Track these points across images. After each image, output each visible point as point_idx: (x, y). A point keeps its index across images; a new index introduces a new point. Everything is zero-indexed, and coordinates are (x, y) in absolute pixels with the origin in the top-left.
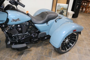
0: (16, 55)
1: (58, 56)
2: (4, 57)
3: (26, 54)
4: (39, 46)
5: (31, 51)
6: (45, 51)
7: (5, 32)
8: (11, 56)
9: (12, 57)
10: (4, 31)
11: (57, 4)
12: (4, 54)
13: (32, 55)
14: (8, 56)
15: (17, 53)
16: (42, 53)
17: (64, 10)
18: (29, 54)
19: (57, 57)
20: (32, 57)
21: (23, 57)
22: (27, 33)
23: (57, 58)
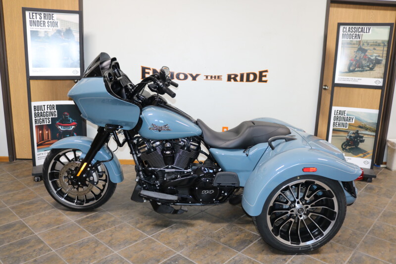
0: (148, 225)
1: (267, 254)
2: (121, 222)
3: (177, 228)
4: (222, 222)
5: (192, 225)
6: (231, 234)
7: (135, 156)
8: (137, 223)
9: (138, 226)
10: (133, 154)
11: (334, 108)
12: (123, 216)
13: (188, 235)
14: (129, 223)
15: (153, 222)
16: (219, 238)
17: (362, 132)
18: (183, 231)
19: (260, 256)
20: (188, 237)
21: (162, 232)
22: (189, 170)
23: (255, 258)
